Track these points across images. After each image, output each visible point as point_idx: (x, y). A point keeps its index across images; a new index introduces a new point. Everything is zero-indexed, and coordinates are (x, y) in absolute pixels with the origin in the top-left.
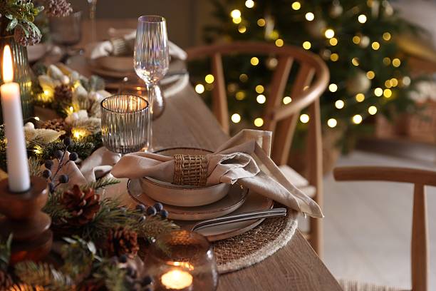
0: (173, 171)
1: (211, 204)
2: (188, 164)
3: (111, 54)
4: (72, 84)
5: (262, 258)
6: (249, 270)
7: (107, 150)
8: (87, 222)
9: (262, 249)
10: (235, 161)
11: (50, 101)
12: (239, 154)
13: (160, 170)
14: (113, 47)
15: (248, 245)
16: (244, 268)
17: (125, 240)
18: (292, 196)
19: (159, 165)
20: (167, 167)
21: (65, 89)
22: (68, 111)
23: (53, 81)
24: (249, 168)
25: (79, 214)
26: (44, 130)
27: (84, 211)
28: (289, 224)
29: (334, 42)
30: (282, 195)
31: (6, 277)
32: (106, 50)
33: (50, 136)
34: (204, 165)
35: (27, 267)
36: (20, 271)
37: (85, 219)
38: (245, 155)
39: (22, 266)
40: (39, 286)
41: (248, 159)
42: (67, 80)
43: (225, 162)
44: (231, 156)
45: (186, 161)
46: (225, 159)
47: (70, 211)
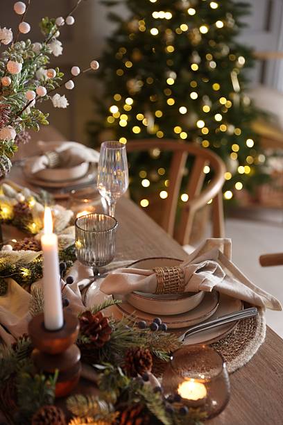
0: (156, 284)
1: (191, 310)
2: (168, 276)
3: (48, 167)
4: (27, 201)
5: (250, 357)
6: (242, 370)
7: (81, 264)
8: (103, 344)
9: (247, 349)
10: (206, 268)
11: (10, 218)
12: (208, 262)
13: (146, 285)
14: (49, 160)
15: (233, 345)
16: (238, 369)
17: (143, 359)
18: (257, 295)
19: (144, 280)
20: (151, 281)
21: (24, 207)
22: (30, 228)
23: (10, 200)
24: (217, 273)
25: (97, 338)
26: (23, 251)
27: (99, 335)
28: (259, 320)
29: (205, 131)
30: (249, 296)
31: (59, 411)
32: (44, 164)
33: (30, 257)
34: (181, 276)
35: (77, 401)
36: (72, 406)
37: (102, 342)
38: (212, 262)
39: (73, 401)
40: (90, 416)
41: (215, 265)
42: (22, 199)
43: (198, 271)
44: (202, 265)
45: (165, 274)
46: (198, 268)
47: (87, 336)
